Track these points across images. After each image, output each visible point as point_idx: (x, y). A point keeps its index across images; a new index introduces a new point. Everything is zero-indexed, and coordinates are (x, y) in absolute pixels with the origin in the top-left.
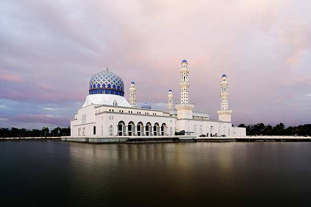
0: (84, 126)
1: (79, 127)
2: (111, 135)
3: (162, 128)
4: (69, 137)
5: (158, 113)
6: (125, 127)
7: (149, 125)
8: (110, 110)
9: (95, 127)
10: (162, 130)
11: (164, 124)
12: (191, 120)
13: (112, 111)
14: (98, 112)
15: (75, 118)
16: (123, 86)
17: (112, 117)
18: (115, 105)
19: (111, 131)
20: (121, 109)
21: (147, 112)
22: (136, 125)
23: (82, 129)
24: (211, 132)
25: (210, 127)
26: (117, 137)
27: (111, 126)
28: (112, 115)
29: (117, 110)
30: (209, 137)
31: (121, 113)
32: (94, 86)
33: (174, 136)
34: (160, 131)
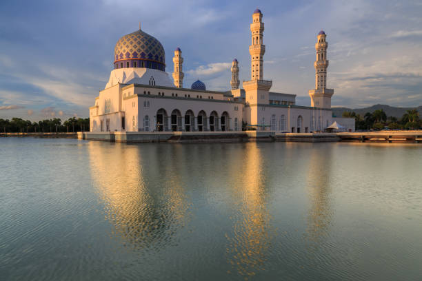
0: (107, 117)
1: (101, 118)
2: (147, 130)
3: (223, 119)
4: (88, 133)
5: (216, 97)
6: (166, 118)
7: (202, 115)
8: (145, 92)
10: (223, 122)
11: (225, 113)
12: (267, 106)
13: (147, 93)
14: (127, 96)
15: (96, 105)
16: (164, 55)
17: (148, 102)
18: (152, 85)
19: (147, 124)
20: (161, 91)
21: (199, 94)
22: (183, 114)
23: (105, 121)
24: (298, 125)
25: (297, 117)
26: (155, 133)
27: (147, 117)
28: (147, 99)
29: (154, 92)
30: (295, 134)
31: (162, 96)
32: (122, 55)
33: (240, 132)
34: (220, 125)
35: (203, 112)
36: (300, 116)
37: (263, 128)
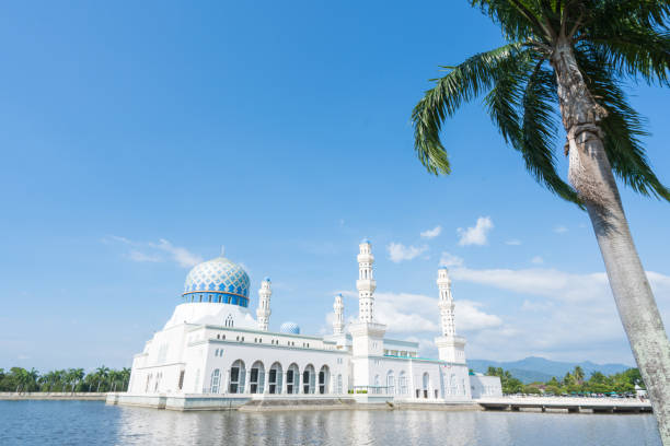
0: (159, 370)
1: (149, 371)
2: (215, 391)
3: (322, 376)
4: (124, 394)
5: (314, 344)
8: (219, 336)
9: (182, 373)
10: (321, 380)
11: (324, 367)
12: (381, 358)
13: (221, 338)
14: (193, 340)
15: (145, 351)
16: (249, 287)
17: (222, 351)
18: (229, 326)
19: (216, 381)
20: (241, 335)
21: (292, 340)
22: (267, 369)
23: (154, 376)
24: (425, 386)
25: (422, 374)
26: (226, 396)
27: (217, 371)
28: (220, 347)
29: (231, 336)
30: (421, 399)
31: (241, 342)
32: (195, 286)
33: (345, 395)
34: (317, 385)
35: (294, 365)
36: (425, 374)
37: (377, 389)
